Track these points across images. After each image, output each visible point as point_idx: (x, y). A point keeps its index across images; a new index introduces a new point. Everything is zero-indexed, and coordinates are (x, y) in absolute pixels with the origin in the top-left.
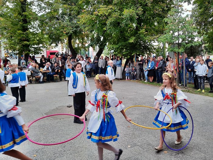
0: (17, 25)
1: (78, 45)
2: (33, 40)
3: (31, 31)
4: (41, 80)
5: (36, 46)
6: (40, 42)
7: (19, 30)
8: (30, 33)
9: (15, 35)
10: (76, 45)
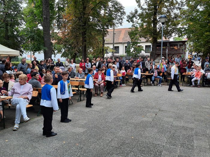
0: (205, 27)
7: (207, 31)
9: (202, 38)
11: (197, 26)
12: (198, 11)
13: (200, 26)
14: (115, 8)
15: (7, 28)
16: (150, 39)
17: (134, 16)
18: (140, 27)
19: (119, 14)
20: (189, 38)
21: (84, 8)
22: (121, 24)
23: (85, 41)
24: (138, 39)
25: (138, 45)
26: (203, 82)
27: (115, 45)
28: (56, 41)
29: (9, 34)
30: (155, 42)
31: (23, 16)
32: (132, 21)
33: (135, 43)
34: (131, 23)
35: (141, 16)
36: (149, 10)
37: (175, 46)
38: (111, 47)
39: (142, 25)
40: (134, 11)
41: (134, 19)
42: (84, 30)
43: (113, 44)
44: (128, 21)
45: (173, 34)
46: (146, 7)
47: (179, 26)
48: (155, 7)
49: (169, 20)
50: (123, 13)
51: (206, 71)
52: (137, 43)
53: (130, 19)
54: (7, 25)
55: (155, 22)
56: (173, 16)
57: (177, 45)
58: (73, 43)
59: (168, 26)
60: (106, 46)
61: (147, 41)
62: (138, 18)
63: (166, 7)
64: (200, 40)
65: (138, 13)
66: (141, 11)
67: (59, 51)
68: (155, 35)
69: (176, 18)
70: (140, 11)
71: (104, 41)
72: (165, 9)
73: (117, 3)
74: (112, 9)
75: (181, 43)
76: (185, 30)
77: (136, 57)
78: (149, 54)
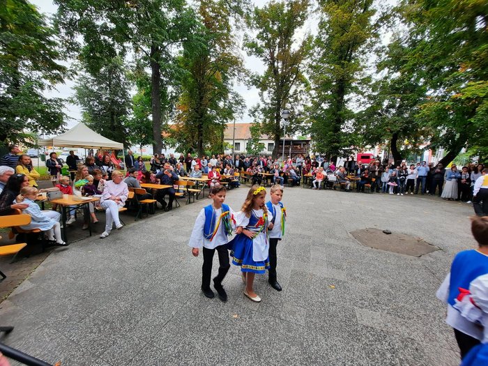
0: (329, 126)
1: (407, 146)
2: (345, 142)
3: (343, 131)
4: (348, 188)
5: (346, 148)
6: (352, 143)
7: (330, 131)
8: (343, 133)
9: (325, 137)
10: (403, 146)
11: (321, 125)
12: (322, 109)
13: (324, 125)
14: (236, 101)
15: (112, 118)
16: (272, 137)
17: (256, 111)
18: (263, 123)
19: (240, 107)
20: (312, 137)
21: (201, 98)
22: (241, 118)
23: (202, 135)
24: (259, 136)
25: (259, 142)
26: (325, 184)
27: (236, 142)
28: (170, 134)
29: (116, 124)
30: (277, 139)
31: (132, 104)
32: (254, 115)
33: (256, 140)
34: (253, 118)
35: (264, 110)
36: (272, 104)
37: (298, 145)
38: (231, 143)
39: (265, 121)
40: (256, 106)
41: (256, 113)
42: (201, 123)
43: (234, 140)
44: (249, 115)
45: (297, 132)
46: (269, 101)
47: (303, 124)
48: (279, 102)
49: (292, 117)
50: (244, 107)
51: (328, 172)
52: (258, 140)
53: (253, 113)
54: (113, 114)
55: (278, 118)
56: (297, 113)
57: (300, 145)
58: (188, 137)
59: (292, 123)
60: (225, 141)
61: (269, 139)
62: (261, 112)
63: (290, 103)
64: (323, 140)
65: (261, 108)
66: (264, 105)
67: (173, 146)
68: (277, 132)
69: (299, 115)
70: (262, 106)
71: (223, 136)
72: (289, 105)
73: (237, 95)
74: (231, 101)
75: (305, 143)
76: (309, 128)
77: (256, 154)
78: (271, 153)
